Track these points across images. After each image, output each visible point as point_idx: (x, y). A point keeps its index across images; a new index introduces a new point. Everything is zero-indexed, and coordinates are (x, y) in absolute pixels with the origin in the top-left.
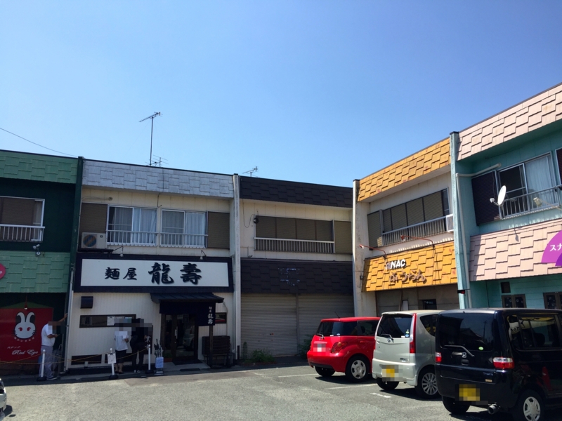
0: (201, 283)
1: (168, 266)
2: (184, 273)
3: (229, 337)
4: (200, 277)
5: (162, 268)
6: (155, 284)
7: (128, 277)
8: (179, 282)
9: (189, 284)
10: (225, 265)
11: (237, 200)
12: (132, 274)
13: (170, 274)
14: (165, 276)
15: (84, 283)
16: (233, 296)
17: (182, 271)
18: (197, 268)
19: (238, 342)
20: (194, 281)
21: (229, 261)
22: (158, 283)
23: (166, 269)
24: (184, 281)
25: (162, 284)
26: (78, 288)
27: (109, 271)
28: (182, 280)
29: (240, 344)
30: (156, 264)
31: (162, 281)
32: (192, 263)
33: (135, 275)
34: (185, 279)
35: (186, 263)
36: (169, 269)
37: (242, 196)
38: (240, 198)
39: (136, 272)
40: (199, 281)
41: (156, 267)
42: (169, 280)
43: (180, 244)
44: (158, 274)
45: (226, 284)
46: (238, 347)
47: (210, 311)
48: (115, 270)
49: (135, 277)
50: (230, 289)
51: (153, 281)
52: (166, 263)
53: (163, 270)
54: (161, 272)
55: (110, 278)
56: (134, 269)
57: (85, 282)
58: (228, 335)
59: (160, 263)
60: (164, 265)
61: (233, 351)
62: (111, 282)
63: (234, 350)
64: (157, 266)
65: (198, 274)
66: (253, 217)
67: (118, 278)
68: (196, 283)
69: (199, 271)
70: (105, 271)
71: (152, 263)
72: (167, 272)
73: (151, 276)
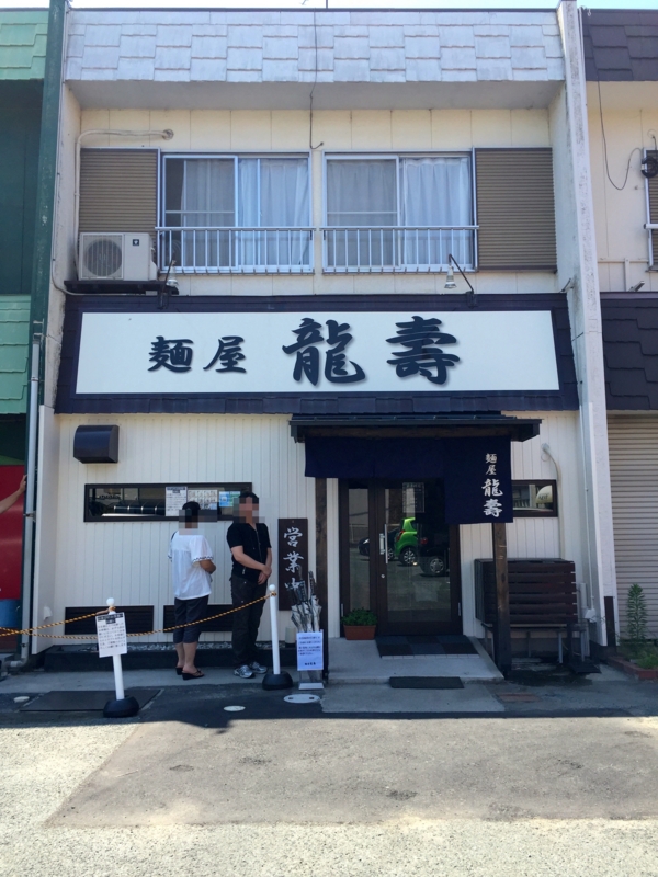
0: (458, 381)
1: (346, 326)
2: (401, 349)
3: (570, 566)
4: (454, 360)
5: (325, 333)
6: (305, 386)
7: (219, 365)
8: (382, 378)
9: (418, 384)
10: (543, 319)
11: (578, 89)
12: (230, 353)
13: (352, 353)
14: (336, 361)
15: (86, 384)
16: (576, 419)
17: (392, 341)
18: (444, 330)
19: (607, 584)
20: (435, 373)
21: (558, 306)
22: (314, 380)
23: (340, 336)
24: (401, 374)
25: (325, 386)
26: (68, 400)
27: (160, 345)
28: (393, 369)
29: (613, 593)
30: (307, 321)
31: (328, 375)
32: (426, 316)
33: (242, 357)
34: (404, 366)
35: (407, 317)
36: (348, 338)
37: (595, 72)
38: (589, 78)
39: (244, 348)
40: (452, 373)
41: (308, 332)
42: (351, 371)
43: (389, 262)
44: (315, 353)
45: (549, 381)
46: (609, 601)
47: (492, 470)
48: (179, 342)
49: (241, 364)
50: (566, 397)
51: (297, 376)
52: (341, 318)
53: (330, 341)
54: (323, 348)
55: (163, 370)
56: (239, 340)
57: (89, 381)
58: (568, 557)
59: (321, 318)
60: (331, 324)
61: (589, 614)
62: (167, 382)
63: (593, 613)
64: (309, 329)
65: (447, 350)
66: (636, 158)
67: (187, 370)
68: (442, 379)
69: (450, 340)
70: (149, 348)
71: (295, 319)
72: (342, 348)
73: (293, 359)
